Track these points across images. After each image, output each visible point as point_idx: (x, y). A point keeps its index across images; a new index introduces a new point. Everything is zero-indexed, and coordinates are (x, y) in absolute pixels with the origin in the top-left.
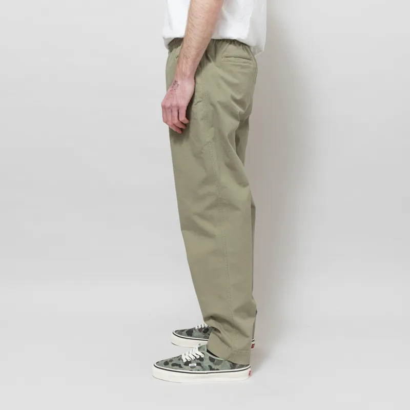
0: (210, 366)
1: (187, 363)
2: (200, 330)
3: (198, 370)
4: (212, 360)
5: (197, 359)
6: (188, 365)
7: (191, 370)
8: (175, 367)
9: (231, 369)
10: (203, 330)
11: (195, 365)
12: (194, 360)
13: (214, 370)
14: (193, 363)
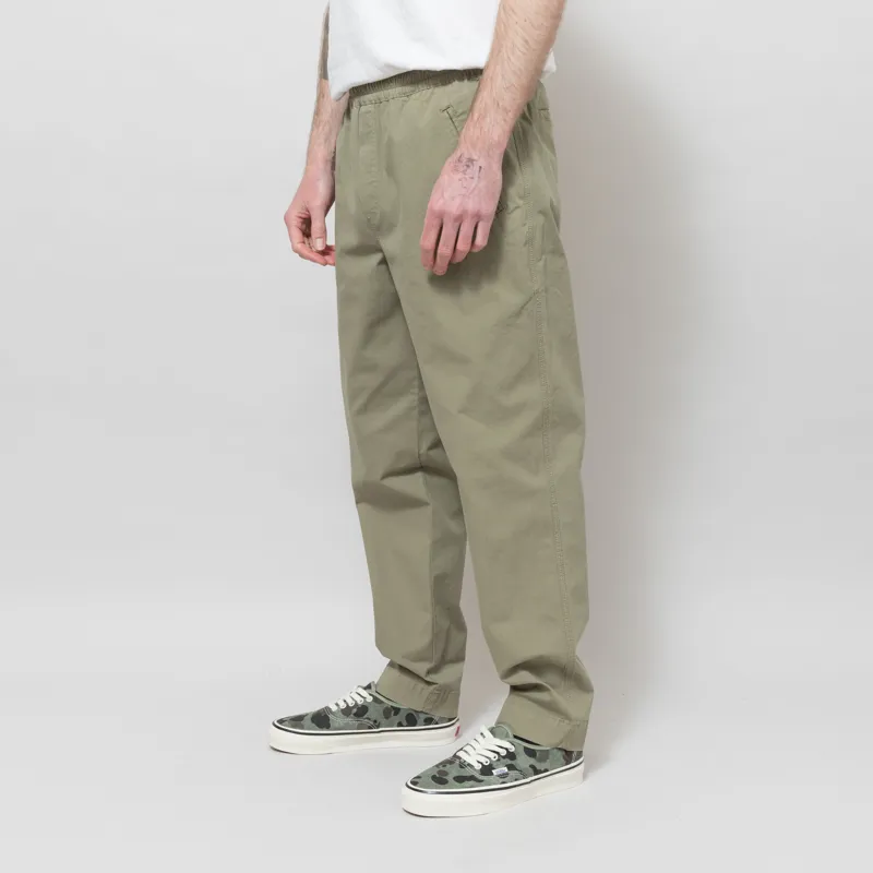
0: (532, 767)
1: (487, 770)
2: (347, 711)
3: (516, 780)
4: (531, 753)
5: (504, 757)
6: (492, 774)
7: (504, 783)
8: (467, 783)
9: (567, 764)
10: (355, 710)
11: (506, 769)
12: (498, 760)
13: (541, 772)
14: (498, 766)
